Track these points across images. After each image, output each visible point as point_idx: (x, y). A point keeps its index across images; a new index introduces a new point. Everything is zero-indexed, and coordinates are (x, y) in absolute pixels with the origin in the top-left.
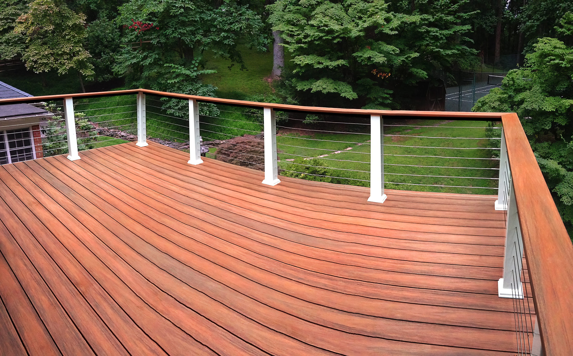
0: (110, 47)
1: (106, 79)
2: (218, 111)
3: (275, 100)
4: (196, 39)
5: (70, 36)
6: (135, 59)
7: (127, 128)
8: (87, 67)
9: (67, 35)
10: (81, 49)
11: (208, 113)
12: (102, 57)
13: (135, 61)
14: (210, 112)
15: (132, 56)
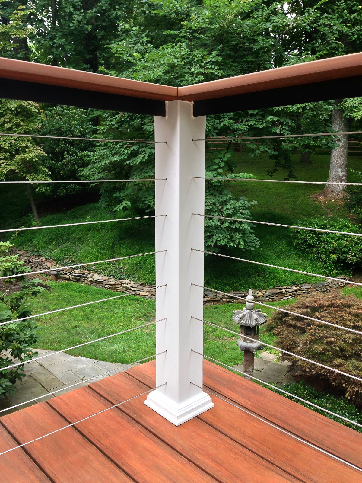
0: (78, 145)
1: (71, 192)
2: (257, 241)
3: (348, 227)
4: (222, 124)
5: (11, 125)
6: (117, 156)
7: (104, 267)
8: (40, 171)
9: (7, 122)
10: (29, 144)
11: (242, 243)
12: (65, 158)
13: (116, 158)
14: (245, 241)
15: (113, 152)
